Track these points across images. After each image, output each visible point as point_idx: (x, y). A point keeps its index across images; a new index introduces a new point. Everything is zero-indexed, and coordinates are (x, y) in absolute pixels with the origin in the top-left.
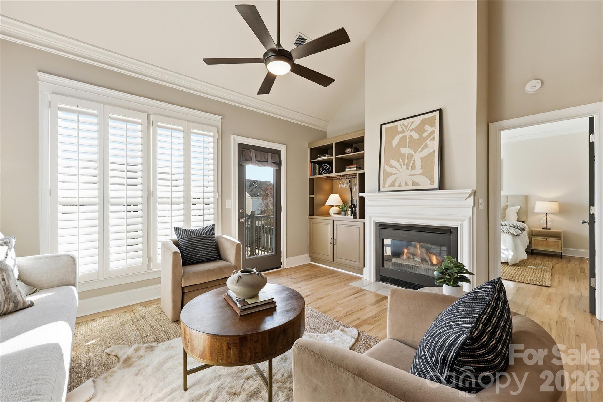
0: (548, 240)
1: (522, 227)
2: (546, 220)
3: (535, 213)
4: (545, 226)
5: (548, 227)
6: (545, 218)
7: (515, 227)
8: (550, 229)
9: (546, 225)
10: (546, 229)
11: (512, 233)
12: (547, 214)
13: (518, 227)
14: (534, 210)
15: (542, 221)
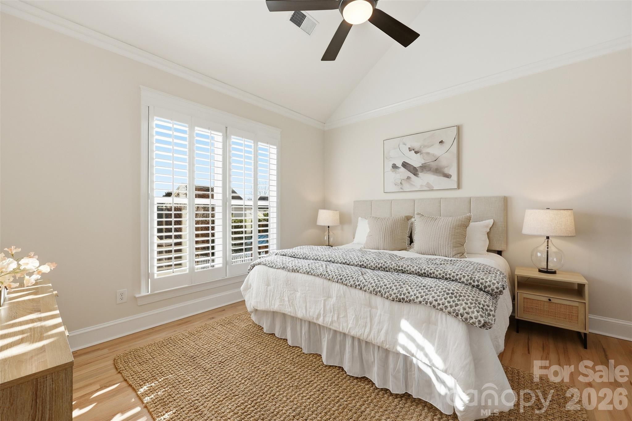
0: (553, 300)
1: (497, 288)
2: (548, 252)
3: (525, 235)
4: (543, 265)
5: (551, 266)
6: (543, 248)
7: (478, 286)
8: (554, 273)
9: (546, 263)
10: (547, 271)
11: (466, 319)
12: (548, 238)
13: (485, 287)
14: (522, 231)
15: (539, 254)
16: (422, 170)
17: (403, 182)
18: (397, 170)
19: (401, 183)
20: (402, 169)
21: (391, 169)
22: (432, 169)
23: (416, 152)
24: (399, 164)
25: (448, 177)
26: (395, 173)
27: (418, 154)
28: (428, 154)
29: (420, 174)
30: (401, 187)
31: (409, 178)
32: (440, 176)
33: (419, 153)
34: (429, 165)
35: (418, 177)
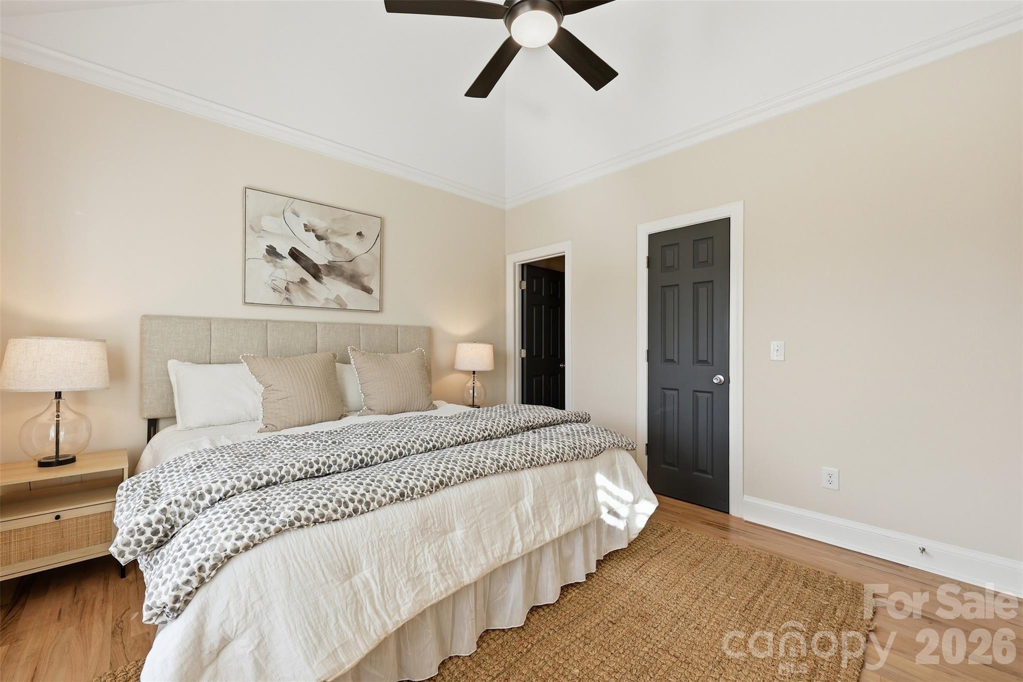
9: (472, 400)
16: (329, 271)
17: (291, 287)
18: (278, 260)
19: (287, 289)
20: (290, 261)
21: (264, 256)
22: (345, 274)
23: (319, 238)
24: (284, 250)
25: (368, 293)
26: (274, 265)
27: (323, 242)
28: (339, 246)
29: (324, 277)
30: (287, 296)
31: (303, 281)
32: (357, 288)
33: (325, 241)
34: (341, 266)
35: (320, 282)
